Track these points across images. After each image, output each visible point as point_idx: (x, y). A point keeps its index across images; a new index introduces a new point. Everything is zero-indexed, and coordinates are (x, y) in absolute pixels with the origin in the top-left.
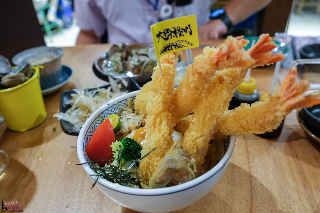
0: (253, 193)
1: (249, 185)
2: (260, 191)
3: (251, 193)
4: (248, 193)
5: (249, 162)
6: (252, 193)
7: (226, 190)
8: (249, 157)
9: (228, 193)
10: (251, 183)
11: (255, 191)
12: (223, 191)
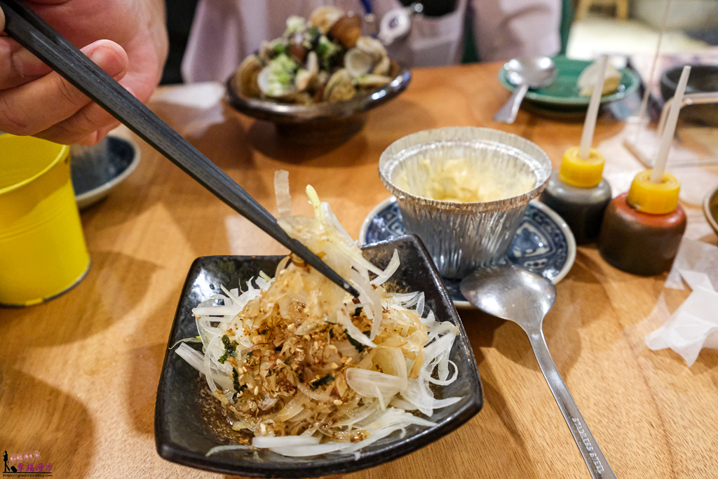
0: (660, 406)
1: (645, 387)
2: (674, 398)
3: (654, 406)
4: (647, 406)
5: (626, 335)
6: (657, 406)
7: (595, 404)
8: (622, 322)
9: (601, 411)
10: (646, 383)
11: (662, 400)
12: (589, 407)
